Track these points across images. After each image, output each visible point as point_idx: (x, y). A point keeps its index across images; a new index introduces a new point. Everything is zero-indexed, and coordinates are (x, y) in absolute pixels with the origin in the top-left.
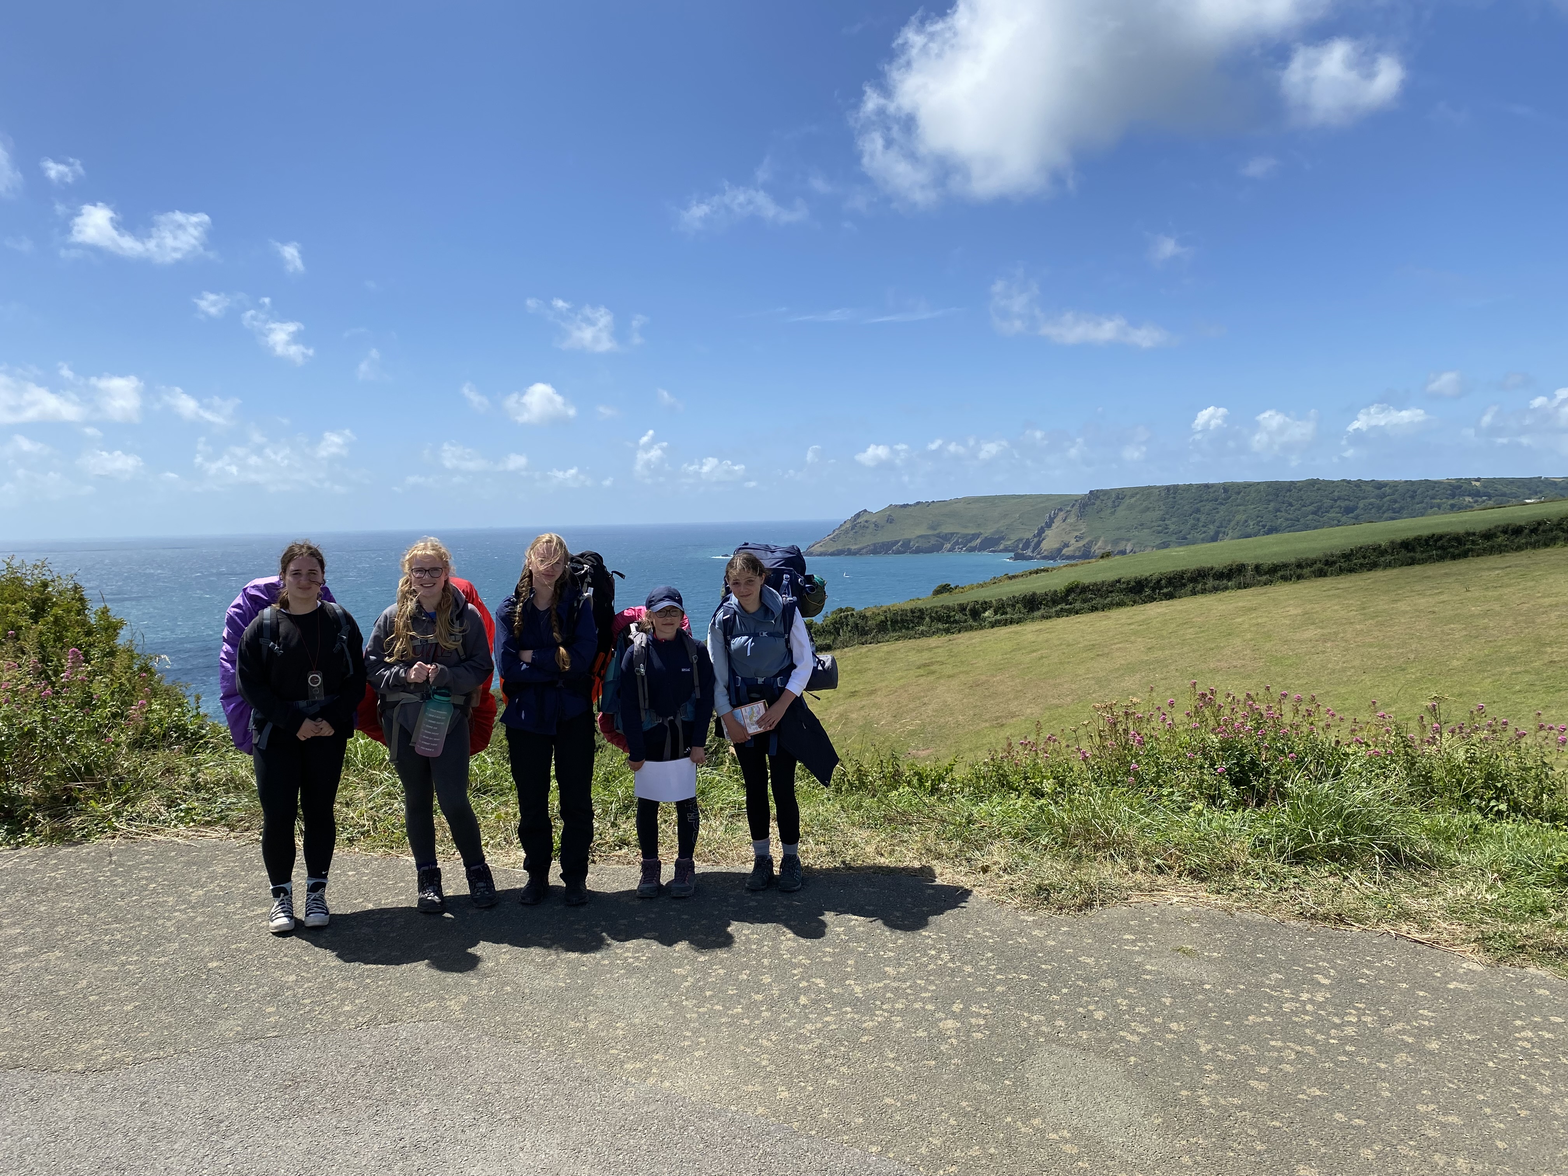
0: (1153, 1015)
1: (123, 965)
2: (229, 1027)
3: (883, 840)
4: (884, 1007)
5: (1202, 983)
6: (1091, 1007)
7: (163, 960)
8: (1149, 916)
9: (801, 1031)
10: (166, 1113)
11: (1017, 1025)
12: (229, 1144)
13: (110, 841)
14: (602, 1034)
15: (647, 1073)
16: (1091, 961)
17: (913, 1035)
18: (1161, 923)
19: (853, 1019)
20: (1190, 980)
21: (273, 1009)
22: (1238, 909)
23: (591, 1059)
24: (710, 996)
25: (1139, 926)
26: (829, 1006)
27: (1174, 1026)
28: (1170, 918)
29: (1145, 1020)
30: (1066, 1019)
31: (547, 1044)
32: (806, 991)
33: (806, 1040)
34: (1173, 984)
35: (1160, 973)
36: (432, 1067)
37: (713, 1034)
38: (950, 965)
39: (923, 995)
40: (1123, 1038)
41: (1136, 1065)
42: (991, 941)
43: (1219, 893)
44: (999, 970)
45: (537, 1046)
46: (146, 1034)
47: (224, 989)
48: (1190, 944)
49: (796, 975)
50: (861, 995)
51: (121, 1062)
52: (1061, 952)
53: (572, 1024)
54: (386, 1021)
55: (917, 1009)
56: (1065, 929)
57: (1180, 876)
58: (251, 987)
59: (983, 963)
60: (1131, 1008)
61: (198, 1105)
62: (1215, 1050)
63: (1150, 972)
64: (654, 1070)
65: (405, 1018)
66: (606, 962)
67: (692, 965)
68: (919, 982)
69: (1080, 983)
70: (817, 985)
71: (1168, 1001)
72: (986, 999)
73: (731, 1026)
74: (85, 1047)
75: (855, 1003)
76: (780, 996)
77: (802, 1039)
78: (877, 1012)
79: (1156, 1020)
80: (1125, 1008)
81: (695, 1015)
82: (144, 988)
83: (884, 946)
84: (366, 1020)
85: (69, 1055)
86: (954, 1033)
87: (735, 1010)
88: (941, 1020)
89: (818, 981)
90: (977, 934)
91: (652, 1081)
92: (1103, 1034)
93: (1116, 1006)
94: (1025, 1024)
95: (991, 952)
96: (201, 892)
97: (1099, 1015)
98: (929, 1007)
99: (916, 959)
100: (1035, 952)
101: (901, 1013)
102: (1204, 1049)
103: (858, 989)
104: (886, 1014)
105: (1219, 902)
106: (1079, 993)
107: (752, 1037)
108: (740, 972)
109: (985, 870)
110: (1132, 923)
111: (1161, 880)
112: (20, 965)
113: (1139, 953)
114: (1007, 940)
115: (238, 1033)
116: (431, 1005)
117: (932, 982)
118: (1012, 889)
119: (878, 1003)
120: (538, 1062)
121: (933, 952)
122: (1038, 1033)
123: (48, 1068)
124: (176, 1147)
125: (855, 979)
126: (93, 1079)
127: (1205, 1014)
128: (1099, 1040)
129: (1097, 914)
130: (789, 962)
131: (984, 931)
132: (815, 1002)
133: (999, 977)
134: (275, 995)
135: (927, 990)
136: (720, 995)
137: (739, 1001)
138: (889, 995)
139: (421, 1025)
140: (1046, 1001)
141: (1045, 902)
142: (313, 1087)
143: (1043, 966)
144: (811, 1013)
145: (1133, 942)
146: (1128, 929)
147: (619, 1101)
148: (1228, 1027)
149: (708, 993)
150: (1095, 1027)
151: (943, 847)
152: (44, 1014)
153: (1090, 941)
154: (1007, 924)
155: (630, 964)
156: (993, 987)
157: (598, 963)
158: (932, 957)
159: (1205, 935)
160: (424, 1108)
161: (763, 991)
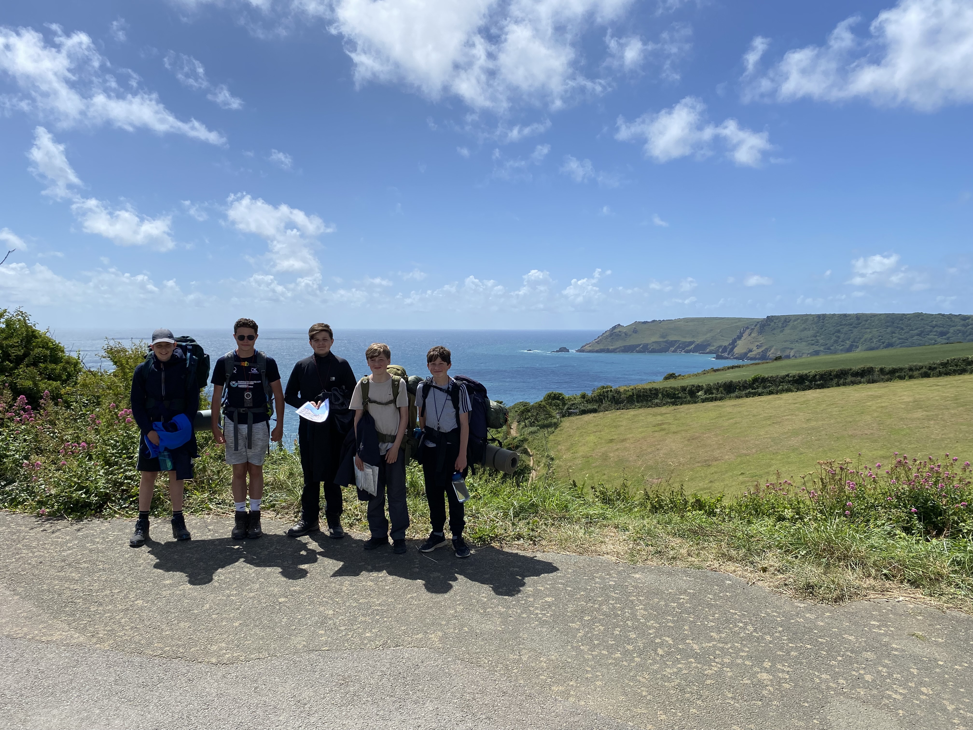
0: (907, 680)
1: (229, 596)
2: (299, 641)
3: (692, 546)
4: (717, 660)
5: (936, 660)
6: (862, 672)
7: (252, 595)
8: (885, 609)
9: (664, 673)
10: (271, 695)
11: (812, 680)
12: (313, 720)
13: (207, 516)
14: (533, 665)
15: (566, 695)
16: (852, 638)
17: (741, 682)
18: (894, 614)
19: (697, 667)
20: (927, 658)
21: (323, 632)
22: (948, 608)
23: (529, 681)
24: (598, 644)
25: (880, 615)
26: (679, 657)
27: (924, 690)
28: (901, 612)
29: (903, 684)
30: (845, 679)
31: (498, 669)
32: (661, 645)
33: (669, 680)
34: (916, 659)
35: (903, 650)
36: (429, 679)
37: (605, 671)
38: (755, 634)
39: (741, 654)
40: (890, 697)
41: (904, 717)
42: (779, 619)
43: (931, 596)
44: (790, 640)
45: (492, 671)
46: (250, 642)
47: (291, 617)
48: (920, 631)
49: (651, 634)
50: (699, 651)
51: (237, 658)
52: (830, 630)
53: (511, 656)
54: (394, 646)
55: (739, 664)
56: (828, 614)
57: (902, 582)
58: (307, 616)
59: (777, 634)
60: (890, 675)
61: (289, 692)
62: (957, 709)
63: (896, 650)
64: (572, 693)
65: (405, 644)
66: (524, 615)
67: (581, 622)
68: (736, 644)
69: (849, 654)
70: (667, 641)
71: (915, 672)
72: (786, 661)
73: (616, 666)
74: (214, 648)
75: (696, 656)
76: (644, 647)
77: (665, 678)
78: (713, 664)
79: (910, 684)
80: (885, 674)
81: (590, 657)
82: (243, 612)
83: (706, 618)
84: (381, 643)
85: (207, 653)
86: (769, 683)
87: (616, 655)
88: (758, 673)
89: (667, 639)
90: (768, 614)
91: (572, 700)
92: (875, 692)
93: (879, 672)
94: (817, 680)
95: (781, 627)
96: (266, 553)
97: (868, 678)
98: (747, 663)
99: (730, 629)
100: (811, 630)
101: (730, 665)
102: (950, 708)
103: (695, 646)
104: (719, 666)
105: (932, 602)
106: (849, 661)
107: (631, 674)
108: (614, 628)
109: (765, 570)
110: (874, 613)
111: (888, 584)
112: (169, 592)
113: (885, 635)
114: (790, 619)
115: (304, 646)
116: (420, 636)
117: (745, 646)
118: (786, 585)
119: (712, 657)
120: (495, 680)
121: (741, 625)
122: (828, 688)
123: (194, 660)
124: (281, 718)
125: (692, 640)
126: (223, 670)
127: (944, 683)
128: (873, 696)
129: (848, 606)
130: (644, 624)
131: (773, 612)
132: (668, 654)
133: (790, 645)
134: (322, 623)
135: (743, 651)
136: (604, 644)
137: (618, 649)
138: (717, 652)
139: (416, 649)
140: (829, 665)
141: (811, 595)
142: (357, 686)
143: (820, 640)
144: (668, 661)
145: (879, 627)
146: (872, 617)
147: (554, 712)
148: (963, 693)
149: (596, 642)
150: (867, 686)
151: (733, 553)
152: (187, 624)
153: (847, 624)
154: (787, 608)
155: (540, 618)
156: (788, 653)
157: (520, 616)
158: (741, 628)
159: (930, 625)
160: (430, 706)
161: (632, 643)
